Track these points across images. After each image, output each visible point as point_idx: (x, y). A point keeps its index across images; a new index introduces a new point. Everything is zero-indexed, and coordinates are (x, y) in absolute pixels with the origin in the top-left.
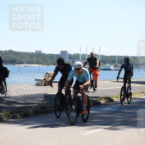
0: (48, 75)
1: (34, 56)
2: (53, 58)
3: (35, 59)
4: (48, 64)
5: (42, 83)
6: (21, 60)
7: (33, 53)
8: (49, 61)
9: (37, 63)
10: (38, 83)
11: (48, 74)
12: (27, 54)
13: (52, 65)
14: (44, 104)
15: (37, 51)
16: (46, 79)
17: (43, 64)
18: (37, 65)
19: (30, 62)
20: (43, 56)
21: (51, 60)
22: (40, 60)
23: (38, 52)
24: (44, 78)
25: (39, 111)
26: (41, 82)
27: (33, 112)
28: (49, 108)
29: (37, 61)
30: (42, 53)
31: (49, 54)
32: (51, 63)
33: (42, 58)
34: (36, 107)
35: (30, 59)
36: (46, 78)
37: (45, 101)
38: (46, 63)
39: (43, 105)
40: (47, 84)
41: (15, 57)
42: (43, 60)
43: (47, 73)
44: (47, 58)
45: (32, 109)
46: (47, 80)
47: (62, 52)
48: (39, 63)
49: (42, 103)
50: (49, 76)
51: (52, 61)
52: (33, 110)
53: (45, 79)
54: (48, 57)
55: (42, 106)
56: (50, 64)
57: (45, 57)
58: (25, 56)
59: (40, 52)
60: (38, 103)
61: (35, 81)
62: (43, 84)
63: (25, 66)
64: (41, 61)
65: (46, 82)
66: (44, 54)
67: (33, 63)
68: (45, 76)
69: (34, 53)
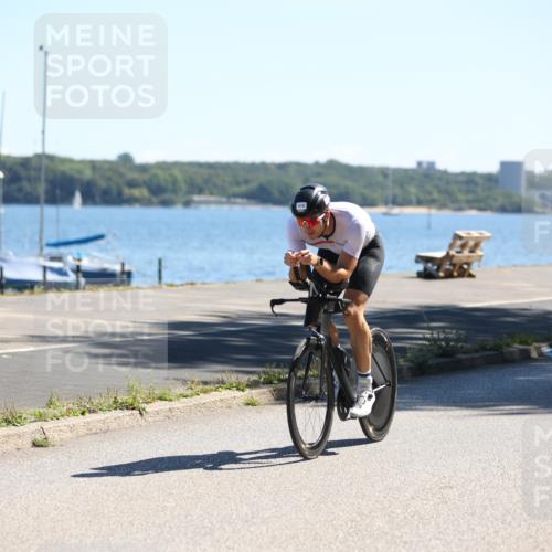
0: (459, 242)
1: (412, 178)
2: (476, 184)
3: (413, 190)
4: (456, 206)
5: (438, 270)
6: (366, 192)
7: (406, 171)
8: (461, 197)
9: (419, 203)
10: (425, 269)
11: (461, 238)
12: (390, 172)
13: (472, 208)
14: (447, 340)
15: (420, 164)
16: (453, 256)
17: (442, 206)
18: (422, 210)
19: (399, 200)
20: (440, 179)
21: (468, 192)
22: (430, 193)
23: (425, 165)
24: (448, 253)
25: (430, 362)
26: (435, 267)
27: (410, 368)
28: (464, 353)
29: (422, 197)
30: (439, 171)
31: (463, 174)
32: (468, 202)
33: (437, 187)
34: (421, 350)
35: (397, 191)
36: (452, 252)
37: (452, 328)
38: (453, 202)
39: (443, 343)
40: (455, 274)
41: (349, 184)
42: (440, 192)
43: (457, 237)
44: (454, 188)
45: (409, 355)
46: (454, 260)
47: (504, 165)
48: (430, 203)
49: (442, 336)
50: (463, 246)
51: (470, 197)
52: (412, 361)
53: (448, 257)
54: (457, 182)
55: (440, 347)
56: (463, 205)
57: (448, 183)
58: (380, 178)
59: (431, 165)
60: (429, 336)
61: (417, 261)
62: (442, 274)
63: (386, 214)
64: (436, 195)
65: (454, 265)
66: (445, 173)
67: (405, 203)
68: (451, 246)
69: (413, 170)
